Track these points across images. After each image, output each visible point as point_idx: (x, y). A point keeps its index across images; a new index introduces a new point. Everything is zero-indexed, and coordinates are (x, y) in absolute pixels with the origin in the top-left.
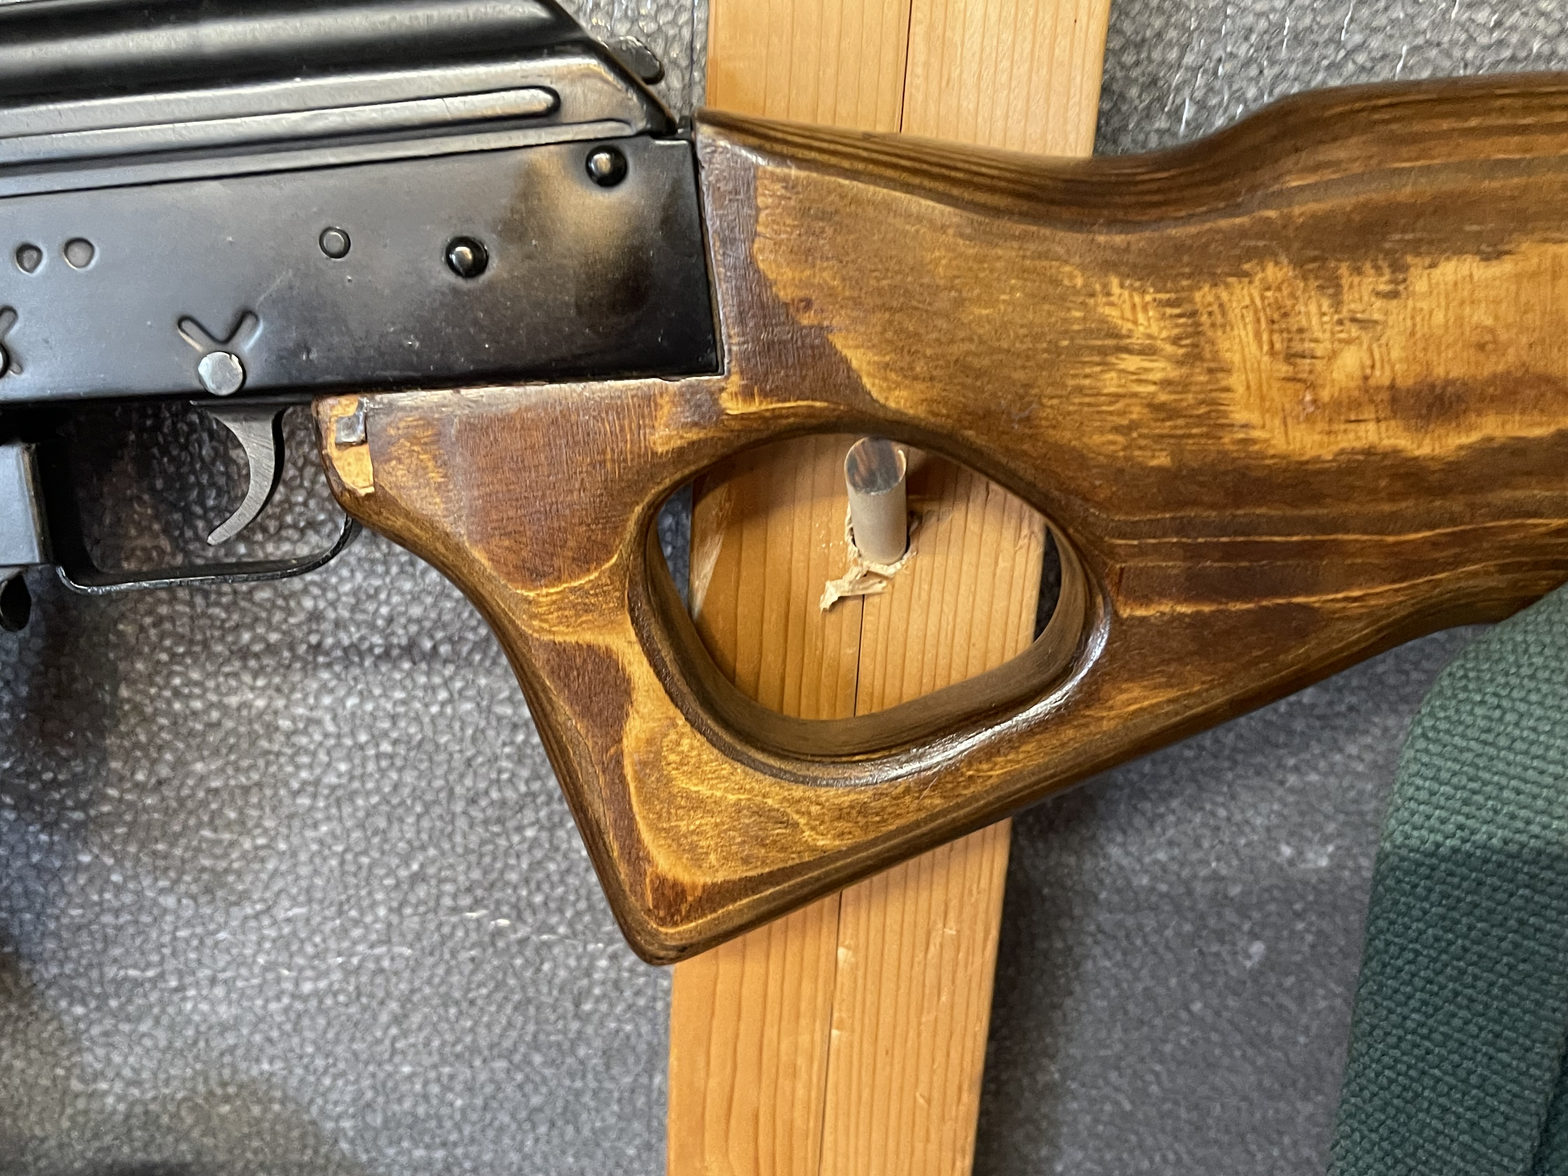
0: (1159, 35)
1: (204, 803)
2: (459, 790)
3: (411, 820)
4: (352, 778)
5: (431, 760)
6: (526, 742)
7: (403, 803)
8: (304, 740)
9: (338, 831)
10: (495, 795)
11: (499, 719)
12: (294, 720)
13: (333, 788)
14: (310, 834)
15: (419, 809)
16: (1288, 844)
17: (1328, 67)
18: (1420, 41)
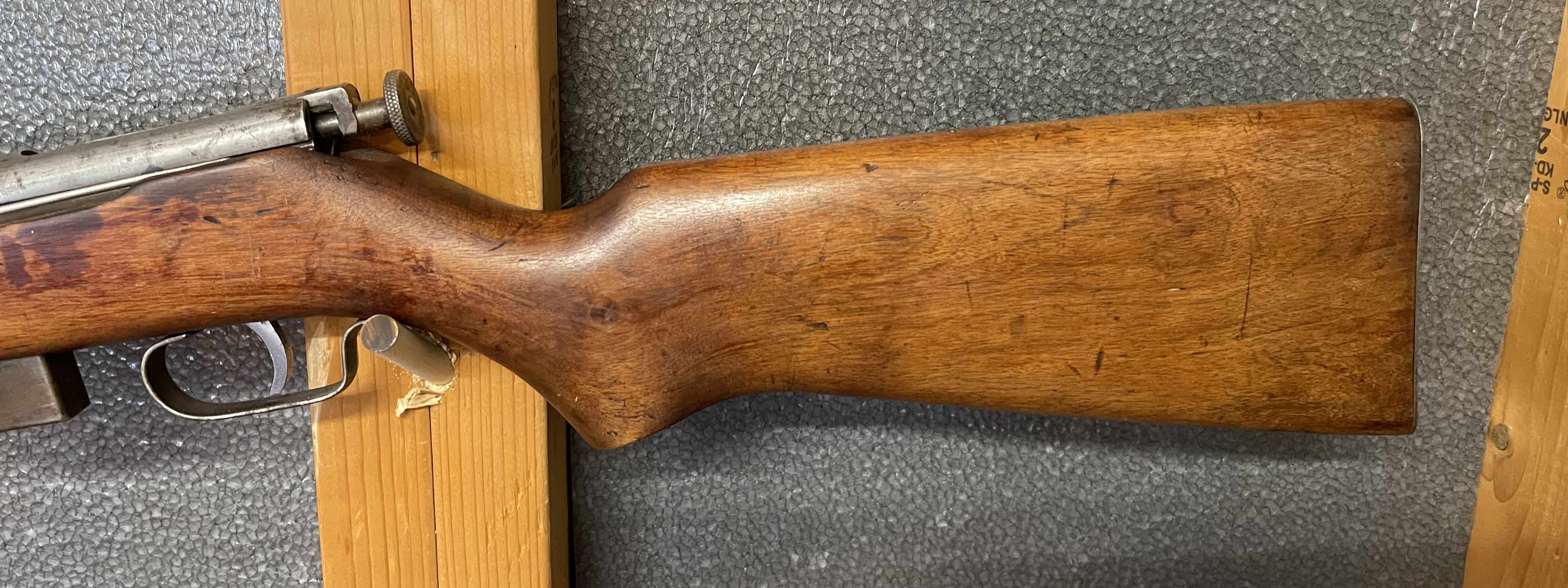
0: (626, 31)
1: (34, 558)
2: (210, 541)
3: (177, 563)
4: (134, 536)
5: (188, 520)
6: (252, 506)
7: (170, 552)
8: (98, 511)
9: (128, 573)
10: (234, 543)
11: (232, 490)
12: (92, 497)
13: (123, 543)
14: (108, 575)
15: (183, 555)
16: (796, 553)
17: (740, 46)
18: (799, 27)
